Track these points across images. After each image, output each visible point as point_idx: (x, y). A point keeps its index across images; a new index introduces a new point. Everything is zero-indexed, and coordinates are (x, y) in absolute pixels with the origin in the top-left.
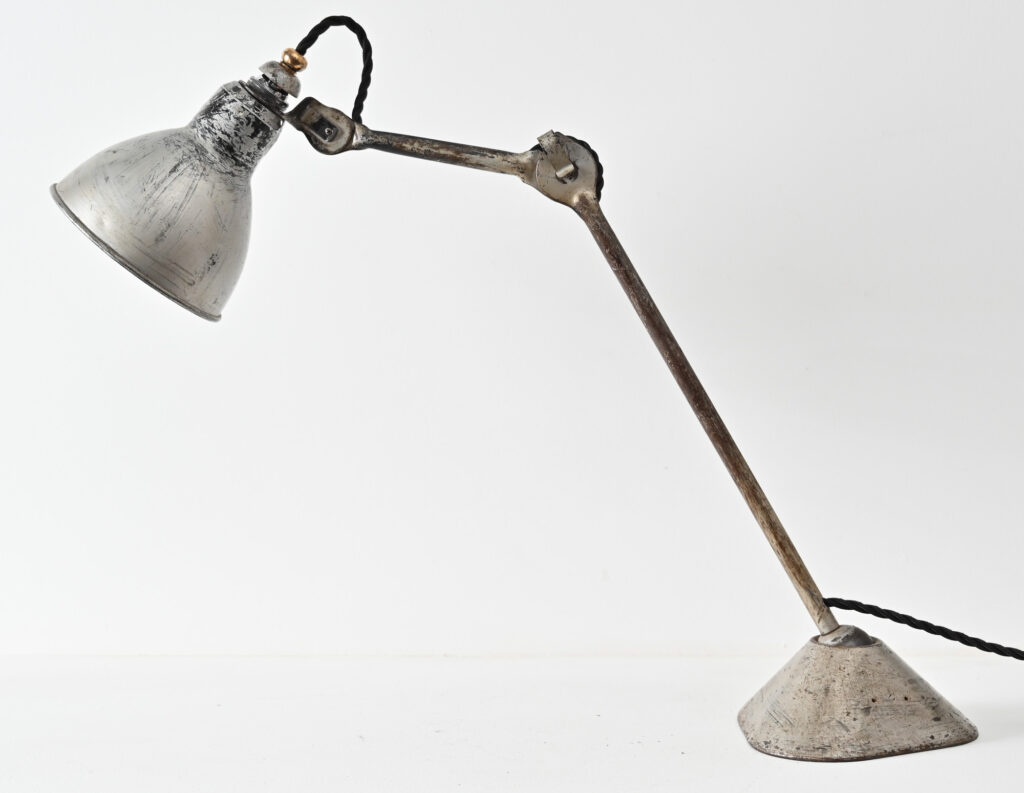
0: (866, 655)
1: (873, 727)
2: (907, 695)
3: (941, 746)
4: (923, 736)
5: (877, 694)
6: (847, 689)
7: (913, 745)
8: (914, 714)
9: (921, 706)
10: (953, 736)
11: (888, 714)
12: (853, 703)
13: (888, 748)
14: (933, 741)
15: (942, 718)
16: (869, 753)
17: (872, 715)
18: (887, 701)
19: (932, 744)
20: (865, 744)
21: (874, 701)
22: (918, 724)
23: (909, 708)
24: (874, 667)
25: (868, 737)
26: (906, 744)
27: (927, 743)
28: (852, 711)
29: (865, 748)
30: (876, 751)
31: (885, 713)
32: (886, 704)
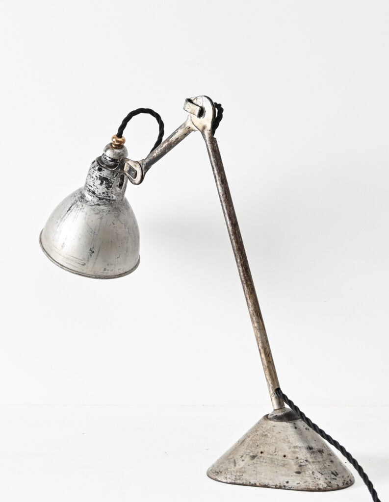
0: (274, 426)
1: (251, 467)
2: (286, 454)
3: (290, 489)
4: (281, 480)
5: (266, 449)
6: (251, 443)
7: (271, 483)
8: (284, 466)
9: (293, 463)
10: (303, 485)
11: (266, 463)
12: (248, 451)
13: (252, 482)
14: (286, 485)
15: (303, 473)
16: (238, 482)
17: (255, 461)
18: (271, 454)
19: (285, 486)
20: (239, 476)
21: (262, 453)
22: (283, 472)
23: (283, 462)
24: (274, 434)
25: (244, 472)
26: (266, 482)
27: (282, 485)
28: (245, 456)
29: (238, 478)
30: (244, 481)
31: (265, 461)
32: (269, 456)
